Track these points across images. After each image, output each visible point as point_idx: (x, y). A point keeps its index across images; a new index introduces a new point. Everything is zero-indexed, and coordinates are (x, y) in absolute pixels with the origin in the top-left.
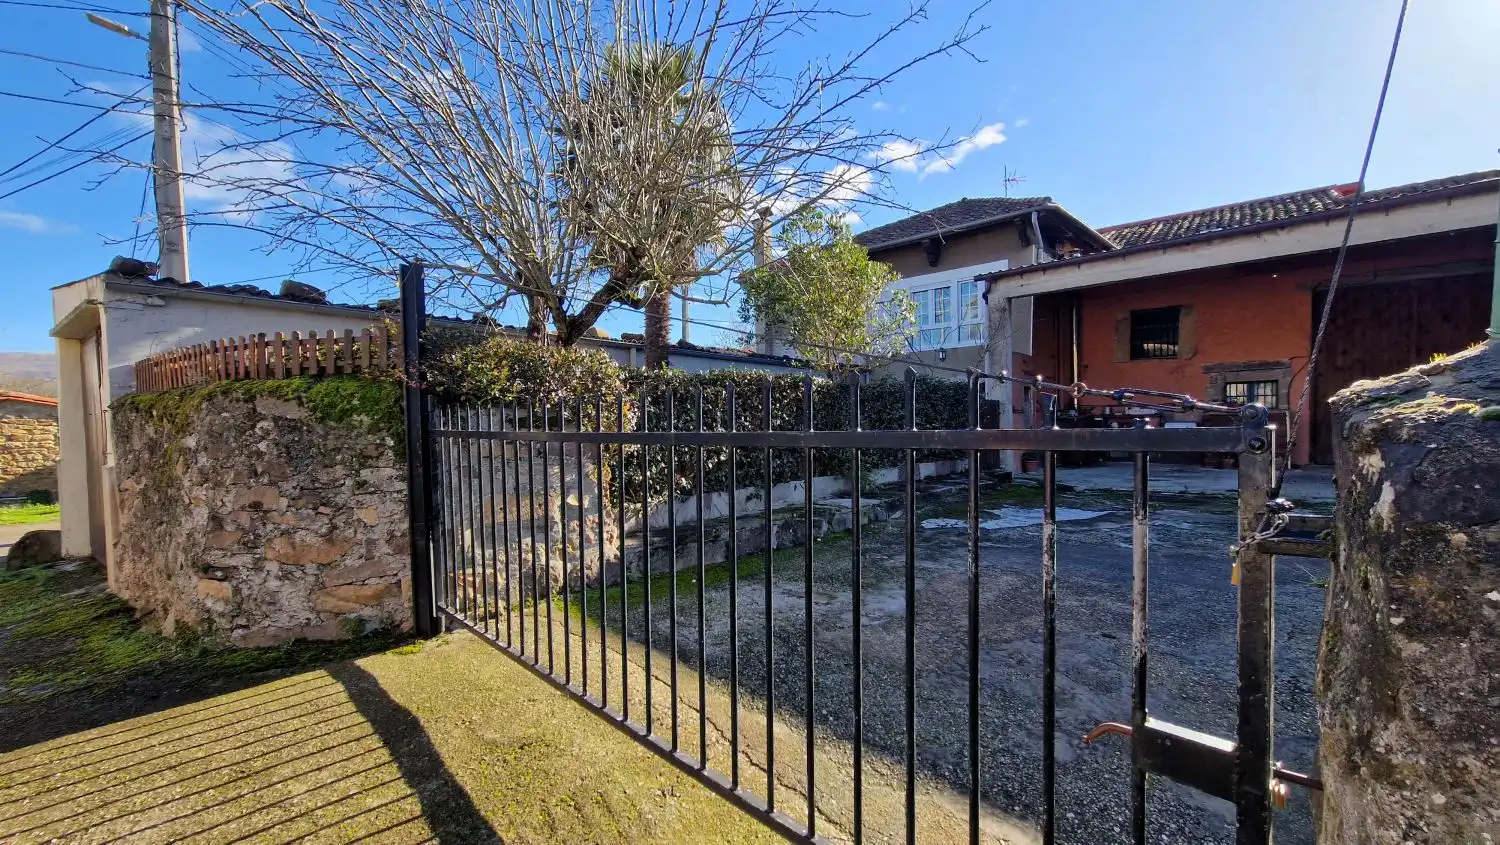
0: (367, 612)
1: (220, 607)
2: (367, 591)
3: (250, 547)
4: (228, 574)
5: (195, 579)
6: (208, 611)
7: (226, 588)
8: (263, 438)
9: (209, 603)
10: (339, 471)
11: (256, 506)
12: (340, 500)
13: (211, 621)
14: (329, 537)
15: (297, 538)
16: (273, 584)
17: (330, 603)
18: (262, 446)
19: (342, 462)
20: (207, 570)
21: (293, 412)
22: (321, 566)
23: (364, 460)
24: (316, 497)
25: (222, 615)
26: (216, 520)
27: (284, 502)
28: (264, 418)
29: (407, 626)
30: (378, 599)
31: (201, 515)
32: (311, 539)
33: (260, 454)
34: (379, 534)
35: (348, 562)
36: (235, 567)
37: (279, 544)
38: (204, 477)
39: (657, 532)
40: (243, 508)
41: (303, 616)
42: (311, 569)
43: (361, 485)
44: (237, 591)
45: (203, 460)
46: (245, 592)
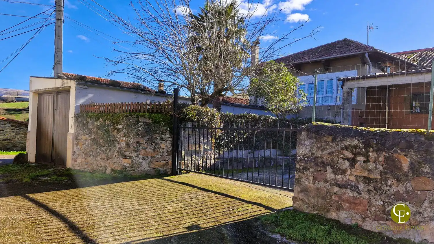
0: (160, 169)
1: (128, 165)
2: (161, 164)
3: (136, 152)
4: (130, 158)
5: (121, 159)
6: (125, 166)
7: (130, 161)
8: (140, 127)
9: (125, 164)
10: (157, 135)
11: (138, 142)
12: (157, 142)
13: (126, 169)
14: (154, 150)
15: (147, 150)
16: (141, 160)
17: (153, 166)
18: (140, 128)
19: (158, 133)
20: (125, 157)
21: (148, 121)
22: (152, 157)
23: (163, 133)
24: (152, 140)
25: (129, 167)
26: (128, 144)
27: (145, 141)
28: (141, 122)
29: (169, 173)
30: (164, 165)
31: (123, 144)
32: (150, 150)
33: (139, 130)
34: (165, 150)
35: (158, 157)
36: (132, 156)
37: (143, 151)
38: (125, 135)
40: (135, 143)
41: (147, 168)
42: (149, 157)
43: (162, 139)
44: (132, 162)
45: (124, 131)
46: (134, 162)
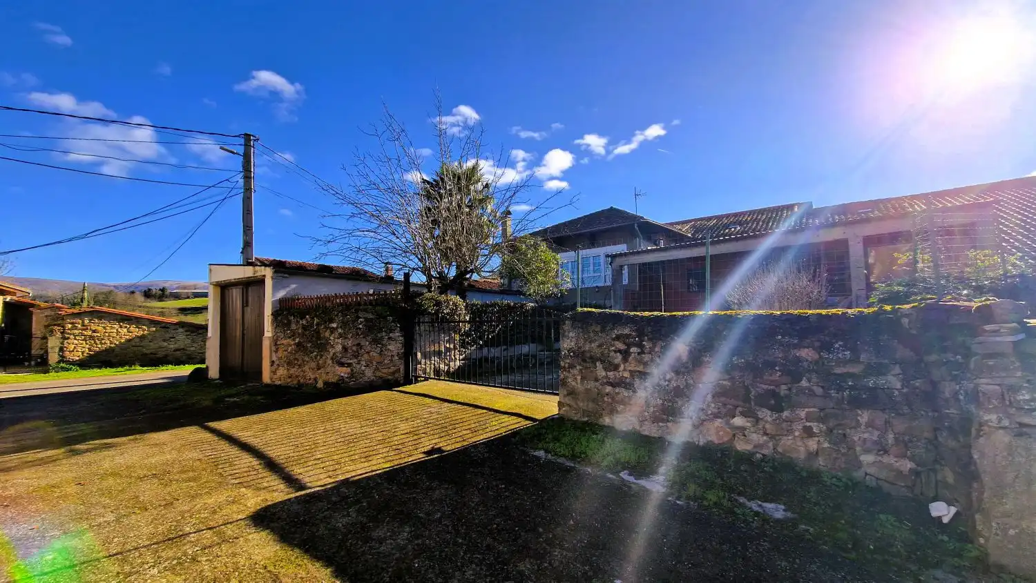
0: (390, 377)
1: (346, 376)
2: (390, 371)
3: (356, 357)
4: (349, 365)
5: (337, 367)
6: (342, 376)
7: (349, 370)
8: (360, 324)
9: (342, 375)
10: (384, 334)
11: (358, 344)
12: (384, 343)
13: (343, 380)
14: (381, 354)
15: (371, 354)
16: (363, 368)
17: (380, 374)
18: (361, 326)
19: (385, 331)
20: (342, 364)
21: (370, 316)
22: (378, 363)
23: (391, 331)
24: (376, 341)
25: (347, 378)
26: (345, 349)
27: (368, 343)
28: (361, 318)
29: (402, 382)
30: (393, 373)
31: (339, 348)
32: (375, 354)
33: (360, 329)
34: (395, 353)
35: (386, 362)
36: (351, 363)
37: (366, 356)
38: (341, 336)
39: (473, 359)
40: (354, 345)
41: (372, 378)
42: (375, 363)
43: (390, 338)
44: (352, 370)
45: (340, 330)
46: (355, 370)
